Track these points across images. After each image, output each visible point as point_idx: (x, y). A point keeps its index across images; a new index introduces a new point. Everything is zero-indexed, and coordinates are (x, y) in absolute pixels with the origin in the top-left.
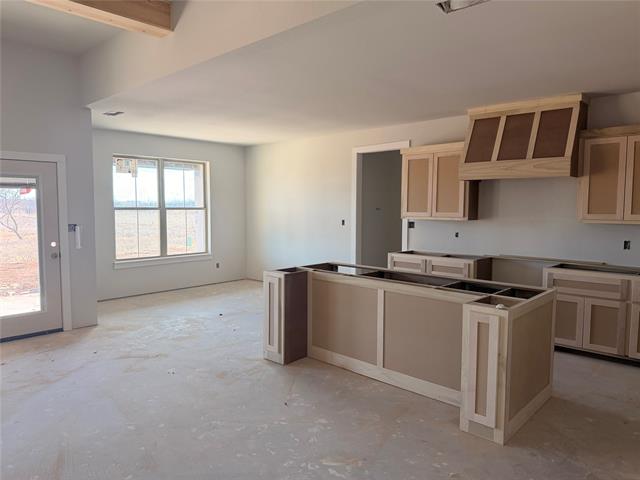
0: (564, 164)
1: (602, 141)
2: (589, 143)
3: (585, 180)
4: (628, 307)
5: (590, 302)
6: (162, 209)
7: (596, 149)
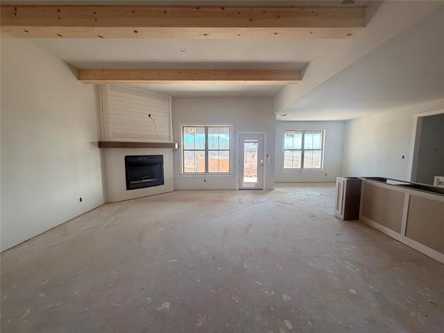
6: (303, 150)
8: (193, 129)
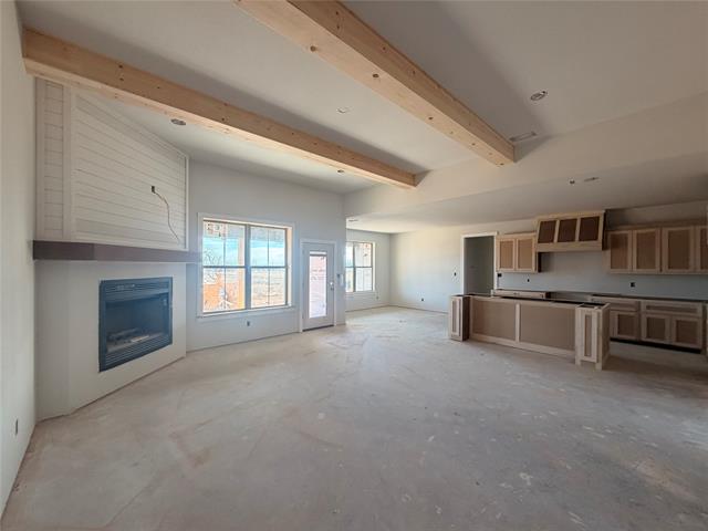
0: (598, 244)
1: (617, 233)
2: (610, 233)
3: (608, 252)
4: (640, 316)
5: (617, 313)
7: (614, 237)
8: (222, 227)
